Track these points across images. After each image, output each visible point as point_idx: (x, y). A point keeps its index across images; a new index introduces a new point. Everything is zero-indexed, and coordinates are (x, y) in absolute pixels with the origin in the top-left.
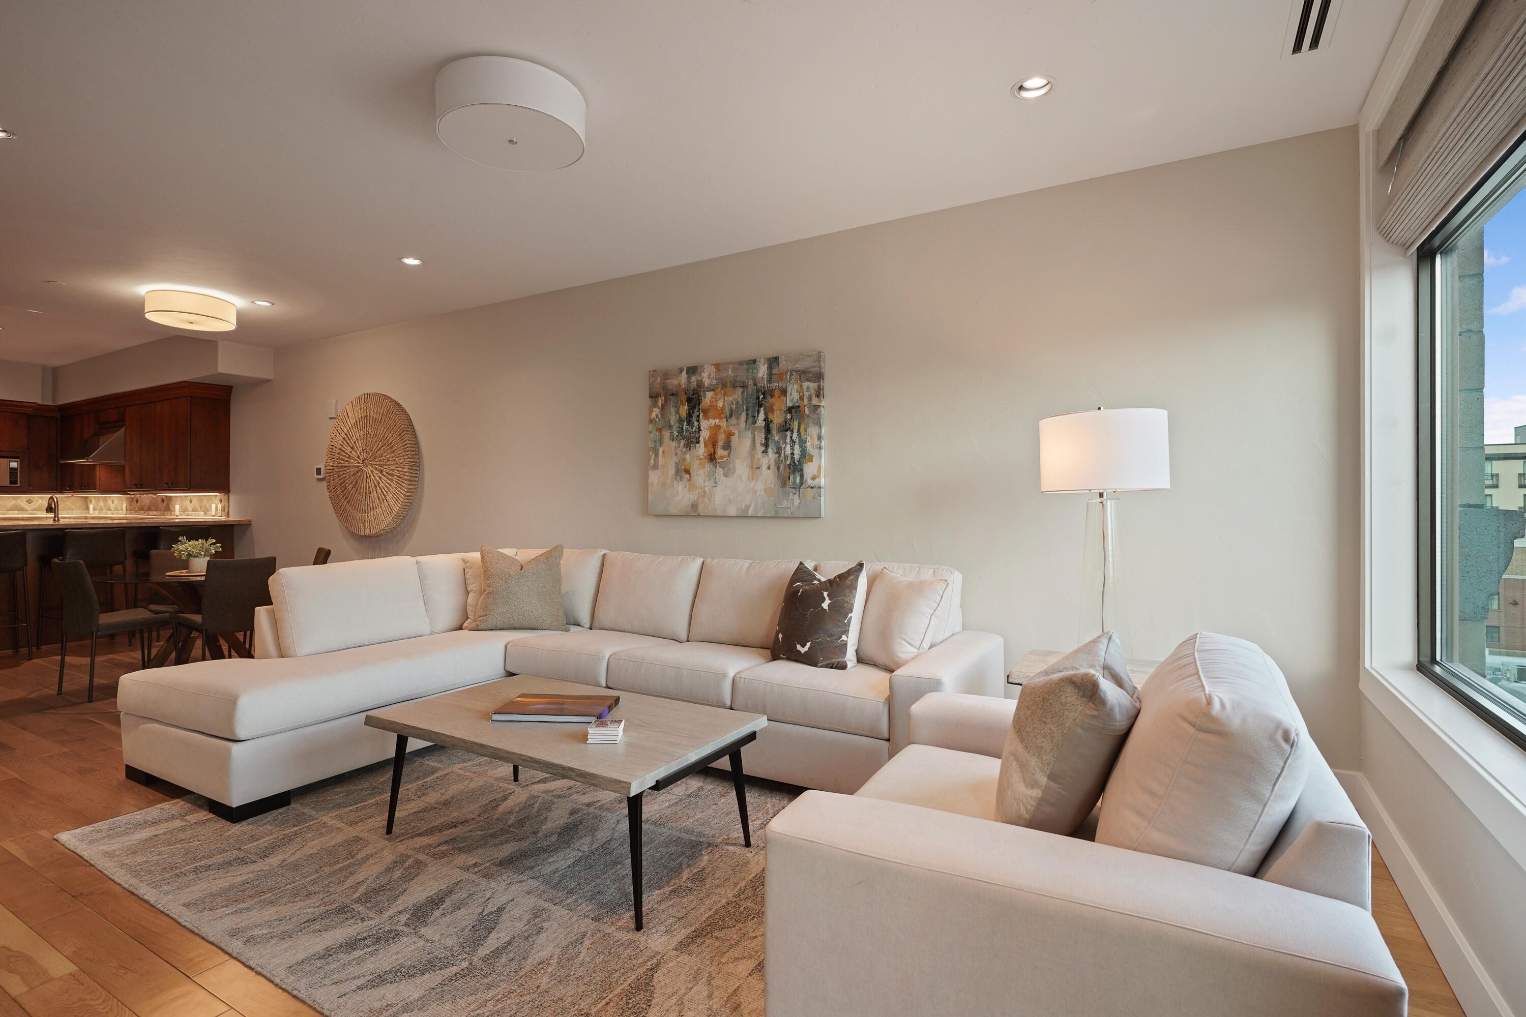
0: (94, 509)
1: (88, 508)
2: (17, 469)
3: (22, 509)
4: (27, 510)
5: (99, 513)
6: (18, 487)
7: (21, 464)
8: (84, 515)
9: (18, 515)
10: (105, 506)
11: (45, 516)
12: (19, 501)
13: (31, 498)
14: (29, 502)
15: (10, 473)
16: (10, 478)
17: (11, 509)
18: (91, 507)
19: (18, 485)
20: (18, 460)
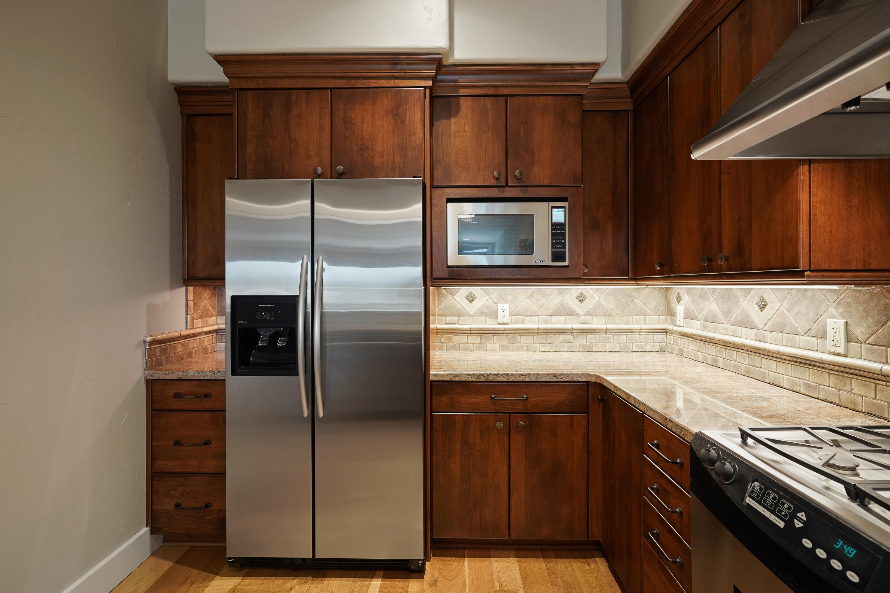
0: (689, 316)
1: (670, 313)
2: (564, 225)
3: (570, 314)
4: (578, 315)
5: (705, 327)
6: (568, 266)
7: (572, 214)
8: (663, 326)
9: (565, 323)
10: (727, 313)
11: (604, 327)
12: (566, 297)
13: (584, 292)
14: (581, 299)
15: (553, 235)
16: (553, 247)
17: (557, 313)
18: (680, 310)
19: (567, 263)
20: (566, 204)
